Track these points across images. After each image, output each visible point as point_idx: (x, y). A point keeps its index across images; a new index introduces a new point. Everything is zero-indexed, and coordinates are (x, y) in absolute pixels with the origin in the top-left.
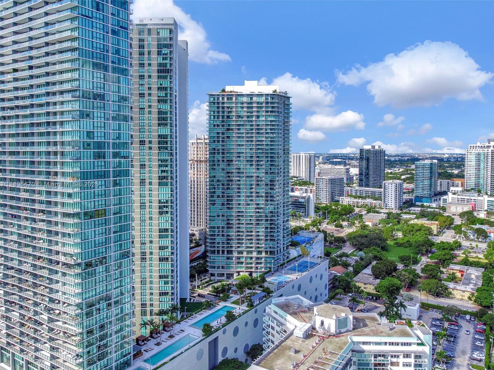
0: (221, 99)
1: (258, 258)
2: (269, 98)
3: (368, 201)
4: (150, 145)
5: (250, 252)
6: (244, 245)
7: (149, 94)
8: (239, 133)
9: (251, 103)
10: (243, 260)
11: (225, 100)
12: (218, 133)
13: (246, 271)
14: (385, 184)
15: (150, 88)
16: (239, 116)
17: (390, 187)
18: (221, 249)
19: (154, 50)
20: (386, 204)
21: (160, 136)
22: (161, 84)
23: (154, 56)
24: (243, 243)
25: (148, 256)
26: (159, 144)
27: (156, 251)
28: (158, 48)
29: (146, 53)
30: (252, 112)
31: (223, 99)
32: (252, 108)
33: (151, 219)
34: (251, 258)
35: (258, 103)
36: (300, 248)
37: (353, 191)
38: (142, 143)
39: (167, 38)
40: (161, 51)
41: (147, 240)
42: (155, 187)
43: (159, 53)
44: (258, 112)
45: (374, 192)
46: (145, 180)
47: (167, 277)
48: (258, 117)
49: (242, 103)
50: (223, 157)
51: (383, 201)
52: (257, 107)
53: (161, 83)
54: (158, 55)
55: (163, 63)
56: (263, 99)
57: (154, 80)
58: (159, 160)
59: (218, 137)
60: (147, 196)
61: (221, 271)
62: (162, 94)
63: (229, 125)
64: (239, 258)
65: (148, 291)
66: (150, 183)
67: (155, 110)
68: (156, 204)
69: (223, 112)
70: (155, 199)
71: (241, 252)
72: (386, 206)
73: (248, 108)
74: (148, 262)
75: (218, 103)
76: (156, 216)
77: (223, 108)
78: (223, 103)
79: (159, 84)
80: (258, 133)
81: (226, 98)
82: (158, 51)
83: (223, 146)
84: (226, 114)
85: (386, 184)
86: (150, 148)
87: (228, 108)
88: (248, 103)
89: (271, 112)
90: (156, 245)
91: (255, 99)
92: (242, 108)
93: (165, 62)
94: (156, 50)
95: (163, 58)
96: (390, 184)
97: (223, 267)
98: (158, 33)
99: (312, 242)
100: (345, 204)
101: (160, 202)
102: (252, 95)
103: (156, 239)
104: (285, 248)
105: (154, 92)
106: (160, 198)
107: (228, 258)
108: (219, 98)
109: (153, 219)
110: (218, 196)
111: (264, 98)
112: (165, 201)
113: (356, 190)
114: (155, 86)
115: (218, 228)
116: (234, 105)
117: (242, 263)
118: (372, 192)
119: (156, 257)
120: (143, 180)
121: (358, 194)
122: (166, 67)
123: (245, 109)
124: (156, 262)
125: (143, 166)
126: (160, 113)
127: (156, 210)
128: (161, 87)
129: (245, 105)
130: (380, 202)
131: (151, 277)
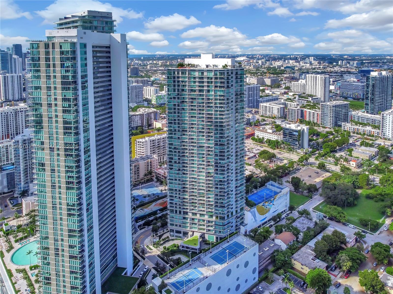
0: (176, 73)
1: (209, 222)
2: (218, 73)
3: (368, 128)
4: (58, 152)
5: (203, 215)
6: (197, 208)
7: (55, 104)
8: (192, 106)
9: (202, 78)
10: (196, 221)
11: (180, 75)
12: (175, 105)
13: (199, 232)
14: (383, 115)
15: (56, 99)
16: (192, 90)
17: (388, 118)
18: (178, 210)
19: (58, 63)
20: (384, 134)
21: (65, 144)
22: (65, 96)
23: (58, 69)
24: (196, 206)
25: (60, 253)
26: (65, 151)
27: (67, 249)
28: (61, 62)
29: (52, 66)
30: (203, 87)
31: (178, 73)
32: (203, 82)
33: (61, 219)
34: (204, 221)
35: (208, 78)
36: (255, 209)
37: (356, 117)
38: (52, 149)
39: (69, 51)
40: (64, 64)
41: (59, 238)
42: (63, 191)
43: (62, 66)
44: (208, 86)
45: (374, 120)
46: (55, 183)
47: (76, 273)
48: (209, 91)
49: (195, 78)
50: (179, 127)
51: (381, 130)
52: (208, 82)
53: (65, 94)
54: (61, 68)
55: (66, 76)
56: (212, 75)
57: (59, 91)
58: (66, 166)
59: (175, 109)
60: (58, 198)
61: (178, 229)
62: (66, 104)
63: (184, 98)
64: (193, 219)
65: (62, 284)
66: (60, 187)
67: (60, 120)
68: (64, 207)
69: (179, 86)
70: (64, 202)
71: (195, 214)
72: (384, 136)
73: (199, 82)
74: (60, 258)
75: (174, 77)
76: (65, 217)
77: (178, 81)
78: (178, 77)
79: (63, 96)
80: (208, 107)
81: (180, 73)
82: (61, 64)
83: (179, 116)
84: (180, 88)
85: (385, 115)
86: (58, 155)
87: (182, 82)
88: (200, 78)
89: (220, 87)
90: (66, 244)
91: (205, 74)
92: (195, 82)
93: (67, 74)
94: (60, 63)
95: (65, 70)
96: (388, 115)
97: (180, 226)
98: (61, 47)
99: (273, 199)
100: (347, 129)
101: (68, 205)
102: (203, 70)
103: (66, 238)
104: (239, 211)
105: (59, 103)
106: (68, 202)
107: (184, 218)
108: (175, 72)
109: (63, 219)
110: (175, 162)
111: (213, 73)
112: (72, 204)
113: (359, 117)
114: (60, 97)
115: (176, 190)
116: (187, 80)
117: (196, 224)
118: (372, 120)
119: (67, 254)
120: (53, 183)
121: (360, 121)
122: (68, 79)
123: (197, 84)
124: (67, 259)
125: (53, 171)
126: (65, 122)
127: (65, 212)
128: (65, 98)
129: (197, 80)
130: (378, 131)
131: (63, 271)
